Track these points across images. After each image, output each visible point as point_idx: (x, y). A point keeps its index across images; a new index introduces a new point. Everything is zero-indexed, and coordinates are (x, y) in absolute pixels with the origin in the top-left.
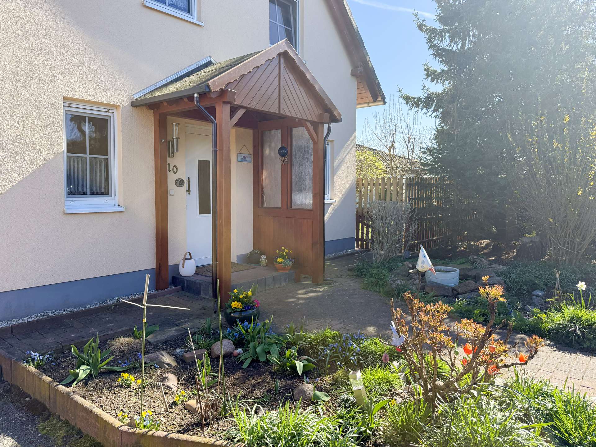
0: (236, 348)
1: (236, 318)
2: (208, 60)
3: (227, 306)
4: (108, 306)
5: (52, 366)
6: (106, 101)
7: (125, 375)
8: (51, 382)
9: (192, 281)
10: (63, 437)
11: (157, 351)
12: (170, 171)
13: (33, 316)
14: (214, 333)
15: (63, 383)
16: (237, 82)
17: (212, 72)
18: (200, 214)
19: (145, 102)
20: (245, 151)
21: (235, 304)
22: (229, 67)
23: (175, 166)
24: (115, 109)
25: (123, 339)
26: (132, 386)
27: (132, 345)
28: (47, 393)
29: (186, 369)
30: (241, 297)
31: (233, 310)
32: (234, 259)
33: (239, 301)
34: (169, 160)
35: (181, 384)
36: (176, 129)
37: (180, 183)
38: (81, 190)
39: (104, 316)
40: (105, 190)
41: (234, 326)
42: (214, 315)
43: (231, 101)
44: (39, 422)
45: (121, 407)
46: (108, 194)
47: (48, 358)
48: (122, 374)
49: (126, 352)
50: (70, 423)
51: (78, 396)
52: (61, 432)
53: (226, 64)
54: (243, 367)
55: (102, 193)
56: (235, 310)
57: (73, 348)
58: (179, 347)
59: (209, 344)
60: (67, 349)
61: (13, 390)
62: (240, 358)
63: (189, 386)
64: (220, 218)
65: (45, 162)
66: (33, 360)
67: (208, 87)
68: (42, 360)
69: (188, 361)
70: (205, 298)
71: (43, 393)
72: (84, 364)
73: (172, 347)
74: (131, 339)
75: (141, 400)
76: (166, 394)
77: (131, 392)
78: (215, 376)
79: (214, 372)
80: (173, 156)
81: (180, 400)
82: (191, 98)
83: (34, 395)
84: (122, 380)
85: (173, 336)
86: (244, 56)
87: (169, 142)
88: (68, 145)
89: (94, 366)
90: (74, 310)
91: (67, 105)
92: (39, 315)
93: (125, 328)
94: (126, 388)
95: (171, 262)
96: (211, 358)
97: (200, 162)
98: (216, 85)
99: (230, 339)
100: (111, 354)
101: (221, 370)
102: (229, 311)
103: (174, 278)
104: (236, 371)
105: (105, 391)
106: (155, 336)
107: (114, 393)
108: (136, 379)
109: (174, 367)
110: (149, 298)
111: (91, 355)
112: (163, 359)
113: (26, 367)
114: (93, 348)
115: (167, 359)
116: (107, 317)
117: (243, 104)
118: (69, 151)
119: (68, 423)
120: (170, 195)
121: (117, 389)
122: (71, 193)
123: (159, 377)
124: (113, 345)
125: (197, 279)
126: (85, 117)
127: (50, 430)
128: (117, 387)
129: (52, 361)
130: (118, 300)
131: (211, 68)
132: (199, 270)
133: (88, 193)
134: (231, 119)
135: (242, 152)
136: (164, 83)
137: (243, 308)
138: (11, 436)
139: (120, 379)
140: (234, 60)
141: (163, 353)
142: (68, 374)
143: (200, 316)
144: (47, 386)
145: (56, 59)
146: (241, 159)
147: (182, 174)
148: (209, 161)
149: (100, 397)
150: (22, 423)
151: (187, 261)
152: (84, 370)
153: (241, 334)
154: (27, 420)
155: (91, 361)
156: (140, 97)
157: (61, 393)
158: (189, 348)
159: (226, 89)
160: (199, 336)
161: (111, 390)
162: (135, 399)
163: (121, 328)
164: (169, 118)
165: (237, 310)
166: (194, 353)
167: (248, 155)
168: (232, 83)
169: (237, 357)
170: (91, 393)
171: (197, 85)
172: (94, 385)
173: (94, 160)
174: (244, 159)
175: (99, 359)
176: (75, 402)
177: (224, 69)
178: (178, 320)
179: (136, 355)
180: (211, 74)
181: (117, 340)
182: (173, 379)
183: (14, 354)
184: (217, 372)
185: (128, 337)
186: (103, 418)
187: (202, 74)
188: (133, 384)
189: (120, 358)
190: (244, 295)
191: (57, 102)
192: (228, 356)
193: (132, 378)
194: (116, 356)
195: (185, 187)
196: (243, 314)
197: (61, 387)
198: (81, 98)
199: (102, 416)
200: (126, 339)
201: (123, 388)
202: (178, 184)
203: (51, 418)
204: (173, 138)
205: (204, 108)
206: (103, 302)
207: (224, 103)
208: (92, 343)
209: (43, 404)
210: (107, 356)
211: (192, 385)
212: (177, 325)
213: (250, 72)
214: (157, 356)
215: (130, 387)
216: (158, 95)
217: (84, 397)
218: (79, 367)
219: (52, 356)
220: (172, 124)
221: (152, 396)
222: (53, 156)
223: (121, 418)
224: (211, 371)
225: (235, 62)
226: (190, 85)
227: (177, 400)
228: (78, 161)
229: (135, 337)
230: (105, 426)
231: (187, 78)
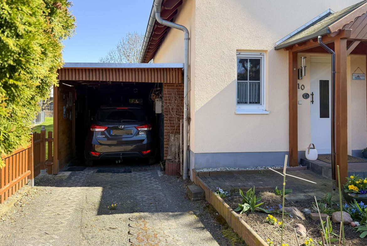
0: (354, 220)
1: (353, 197)
2: (328, 12)
3: (344, 187)
4: (259, 171)
5: (229, 199)
6: (259, 49)
7: (271, 216)
8: (229, 208)
9: (316, 164)
10: (235, 242)
11: (292, 206)
12: (299, 88)
13: (219, 169)
14: (333, 205)
15: (235, 210)
16: (352, 23)
17: (332, 19)
18: (321, 117)
19: (283, 46)
20: (359, 71)
21: (351, 187)
22: (346, 13)
23: (303, 85)
24: (265, 53)
25: (269, 193)
26: (275, 225)
27: (274, 198)
28: (227, 214)
29: (312, 224)
30: (357, 182)
31: (350, 191)
32: (350, 153)
33: (355, 185)
34: (299, 82)
35: (309, 233)
36: (304, 61)
37: (306, 96)
38: (244, 101)
39: (257, 177)
40: (258, 101)
41: (351, 203)
42: (333, 192)
43: (347, 37)
44: (223, 229)
45: (268, 236)
46: (259, 103)
47: (227, 194)
48: (269, 215)
49: (271, 202)
50: (239, 235)
51: (243, 221)
52: (234, 239)
53: (343, 12)
54: (360, 236)
55: (256, 103)
56: (352, 192)
57: (241, 192)
58: (306, 207)
59: (330, 211)
60: (237, 191)
61: (210, 206)
62: (357, 229)
63: (315, 237)
64: (338, 121)
65: (226, 86)
66: (220, 193)
67: (329, 30)
68: (224, 194)
69: (313, 219)
70: (326, 178)
71: (225, 213)
72: (246, 202)
73: (302, 206)
74: (274, 194)
75: (282, 236)
76: (298, 237)
77: (275, 228)
78: (336, 237)
79: (335, 233)
80: (302, 79)
81: (309, 244)
82: (315, 39)
83: (220, 212)
84: (269, 219)
85: (302, 199)
86: (358, 4)
87: (299, 70)
88: (238, 76)
89: (252, 205)
90: (240, 169)
91: (238, 54)
92: (222, 168)
93: (269, 187)
94: (271, 224)
95: (300, 149)
96: (332, 222)
97: (321, 82)
98: (334, 28)
99: (348, 212)
100: (262, 201)
101: (342, 233)
102: (346, 191)
103: (301, 160)
104: (354, 238)
105: (258, 222)
106: (289, 196)
107: (264, 226)
108: (278, 221)
109: (303, 220)
110: (287, 170)
111: (250, 198)
112: (295, 213)
113: (216, 196)
114: (251, 194)
115: (298, 213)
116: (259, 177)
117: (358, 38)
118: (238, 79)
119: (237, 235)
120: (299, 104)
121: (266, 224)
122: (239, 103)
123: (293, 224)
124: (262, 195)
125: (319, 163)
126: (247, 59)
127: (228, 235)
128: (266, 222)
129: (229, 196)
130: (265, 168)
131: (331, 17)
132: (320, 157)
133: (248, 102)
134: (347, 50)
135: (357, 72)
136: (296, 33)
137: (359, 191)
138: (209, 231)
139: (267, 218)
140: (350, 8)
141: (296, 209)
142: (237, 206)
143: (321, 190)
144: (227, 209)
145: (233, 29)
146: (356, 78)
147: (307, 90)
148: (328, 81)
149: (256, 225)
150: (215, 227)
151: (311, 150)
152: (246, 206)
153: (357, 211)
154: (217, 226)
155: (250, 202)
156: (280, 44)
157: (234, 215)
158: (314, 210)
159: (343, 29)
160: (322, 204)
161: (262, 223)
162: (277, 234)
163: (267, 186)
164: (299, 54)
165: (354, 192)
166: (319, 215)
167: (361, 75)
168: (348, 24)
169: (354, 227)
170: (250, 221)
171: (320, 30)
172: (252, 217)
173: (251, 83)
174: (358, 78)
175: (255, 202)
176: (242, 224)
177: (341, 16)
178: (306, 189)
179: (277, 206)
180: (331, 21)
181: (265, 193)
182: (303, 228)
183: (210, 187)
184: (338, 234)
185: (272, 192)
186: (258, 239)
187: (323, 22)
188: (275, 223)
189: (267, 205)
190: (360, 182)
191: (233, 53)
192: (347, 224)
193: (275, 219)
194: (265, 203)
195: (310, 99)
196: (359, 196)
197: (234, 213)
198: (246, 49)
199: (257, 237)
200: (270, 194)
201: (269, 224)
202: (305, 97)
203: (229, 229)
204: (301, 67)
205: (326, 45)
206: (256, 168)
207: (341, 39)
208: (251, 191)
209: (225, 219)
210: (259, 202)
211: (317, 237)
212: (305, 193)
213: (364, 14)
214: (292, 209)
215: (274, 225)
216: (292, 40)
217: (246, 222)
218: (243, 204)
219: (229, 194)
220: (301, 58)
221: (288, 235)
222: (230, 82)
223: (269, 243)
224: (332, 231)
225: (351, 9)
226: (314, 31)
227: (307, 244)
228: (243, 85)
229: (276, 194)
230: (259, 244)
231: (312, 26)
